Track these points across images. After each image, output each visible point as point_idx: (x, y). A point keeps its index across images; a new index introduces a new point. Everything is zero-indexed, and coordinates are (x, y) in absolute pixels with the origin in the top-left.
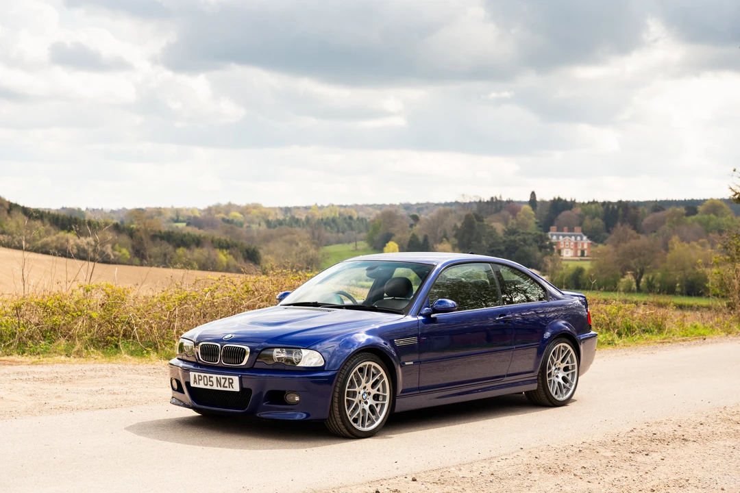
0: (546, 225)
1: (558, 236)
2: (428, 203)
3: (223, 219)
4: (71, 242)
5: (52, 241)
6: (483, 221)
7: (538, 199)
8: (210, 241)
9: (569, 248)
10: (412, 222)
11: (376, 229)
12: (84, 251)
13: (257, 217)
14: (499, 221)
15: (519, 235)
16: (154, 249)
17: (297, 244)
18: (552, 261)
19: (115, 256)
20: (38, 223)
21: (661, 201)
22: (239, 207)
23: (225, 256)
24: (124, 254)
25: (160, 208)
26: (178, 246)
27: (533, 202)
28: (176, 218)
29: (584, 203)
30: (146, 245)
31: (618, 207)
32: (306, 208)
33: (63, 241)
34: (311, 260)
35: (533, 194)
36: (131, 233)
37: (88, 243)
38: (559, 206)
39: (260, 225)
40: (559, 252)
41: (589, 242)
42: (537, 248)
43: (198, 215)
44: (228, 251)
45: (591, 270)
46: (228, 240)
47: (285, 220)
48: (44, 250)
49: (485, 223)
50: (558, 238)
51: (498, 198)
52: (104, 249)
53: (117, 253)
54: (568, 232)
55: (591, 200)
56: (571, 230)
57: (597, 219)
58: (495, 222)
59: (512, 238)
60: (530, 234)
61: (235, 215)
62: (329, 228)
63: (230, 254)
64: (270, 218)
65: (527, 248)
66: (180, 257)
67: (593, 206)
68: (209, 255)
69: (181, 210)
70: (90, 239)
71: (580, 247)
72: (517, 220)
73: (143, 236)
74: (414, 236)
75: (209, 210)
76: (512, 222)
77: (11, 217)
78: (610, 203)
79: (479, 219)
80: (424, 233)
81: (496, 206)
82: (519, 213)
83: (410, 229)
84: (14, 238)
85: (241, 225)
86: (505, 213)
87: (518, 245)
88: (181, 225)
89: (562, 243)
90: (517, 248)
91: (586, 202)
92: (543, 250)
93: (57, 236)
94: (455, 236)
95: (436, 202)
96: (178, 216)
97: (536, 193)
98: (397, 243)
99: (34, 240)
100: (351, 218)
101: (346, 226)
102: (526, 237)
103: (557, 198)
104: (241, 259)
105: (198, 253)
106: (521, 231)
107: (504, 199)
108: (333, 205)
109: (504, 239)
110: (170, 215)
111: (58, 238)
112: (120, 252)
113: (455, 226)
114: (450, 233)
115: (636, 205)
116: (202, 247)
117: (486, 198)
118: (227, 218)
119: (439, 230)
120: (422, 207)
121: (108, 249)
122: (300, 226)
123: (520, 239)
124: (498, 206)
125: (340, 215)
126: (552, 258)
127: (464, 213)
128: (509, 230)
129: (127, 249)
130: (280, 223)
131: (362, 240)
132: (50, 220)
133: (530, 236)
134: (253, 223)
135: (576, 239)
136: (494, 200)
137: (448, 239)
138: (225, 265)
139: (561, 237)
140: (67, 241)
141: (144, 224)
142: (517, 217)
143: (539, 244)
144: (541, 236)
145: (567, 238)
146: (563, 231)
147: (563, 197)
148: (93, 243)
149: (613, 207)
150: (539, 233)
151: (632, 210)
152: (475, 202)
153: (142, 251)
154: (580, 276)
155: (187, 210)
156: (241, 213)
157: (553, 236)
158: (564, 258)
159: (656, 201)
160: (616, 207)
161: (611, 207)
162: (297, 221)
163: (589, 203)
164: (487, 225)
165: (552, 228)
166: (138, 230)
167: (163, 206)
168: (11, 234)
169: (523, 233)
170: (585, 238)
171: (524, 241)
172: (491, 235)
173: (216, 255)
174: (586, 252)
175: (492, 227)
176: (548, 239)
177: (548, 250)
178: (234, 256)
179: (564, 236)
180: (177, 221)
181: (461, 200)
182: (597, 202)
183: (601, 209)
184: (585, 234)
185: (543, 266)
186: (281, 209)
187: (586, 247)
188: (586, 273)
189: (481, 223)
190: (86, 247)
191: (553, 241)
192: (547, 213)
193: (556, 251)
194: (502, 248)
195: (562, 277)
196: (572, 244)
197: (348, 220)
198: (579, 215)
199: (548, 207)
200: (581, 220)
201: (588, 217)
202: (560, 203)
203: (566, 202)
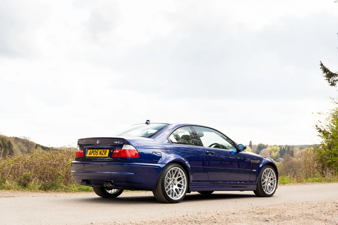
7: (253, 144)
21: (304, 146)
27: (250, 146)
29: (271, 146)
31: (286, 148)
35: (251, 142)
55: (275, 145)
57: (277, 152)
67: (275, 147)
77: (37, 150)
78: (282, 146)
103: (260, 144)
115: (293, 147)
147: (263, 143)
149: (283, 148)
151: (291, 148)
159: (302, 145)
160: (285, 147)
161: (282, 147)
182: (277, 145)
183: (278, 149)
192: (256, 150)
198: (269, 151)
199: (257, 147)
200: (271, 152)
201: (273, 151)
202: (262, 146)
203: (264, 145)
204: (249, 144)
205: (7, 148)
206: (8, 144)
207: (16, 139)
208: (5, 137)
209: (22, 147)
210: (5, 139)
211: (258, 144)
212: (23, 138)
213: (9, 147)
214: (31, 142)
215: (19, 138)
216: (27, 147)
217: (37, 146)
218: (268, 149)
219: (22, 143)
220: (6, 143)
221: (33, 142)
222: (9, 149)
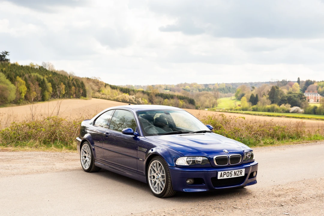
0: (304, 90)
1: (308, 94)
2: (259, 82)
3: (183, 89)
4: (127, 97)
5: (120, 97)
6: (279, 89)
7: (301, 80)
8: (176, 97)
9: (313, 99)
10: (252, 89)
11: (238, 92)
12: (131, 100)
13: (195, 88)
14: (285, 89)
15: (293, 94)
16: (156, 100)
17: (209, 98)
18: (305, 104)
19: (142, 102)
20: (115, 91)
22: (189, 84)
23: (182, 102)
24: (146, 102)
25: (160, 85)
26: (165, 99)
27: (299, 82)
28: (166, 88)
29: (318, 82)
30: (153, 98)
32: (213, 84)
33: (124, 97)
34: (214, 103)
36: (148, 94)
37: (133, 98)
38: (309, 83)
39: (196, 91)
40: (309, 101)
41: (320, 96)
42: (299, 99)
43: (174, 87)
44: (183, 100)
45: (320, 107)
46: (183, 96)
47: (205, 89)
48: (117, 100)
49: (280, 89)
50: (308, 95)
51: (285, 80)
52: (138, 100)
53: (143, 101)
54: (312, 92)
55: (322, 81)
56: (313, 91)
58: (283, 89)
59: (290, 95)
60: (297, 93)
61: (187, 87)
62: (221, 92)
63: (184, 101)
64: (200, 88)
65: (295, 99)
66: (166, 102)
67: (322, 83)
68: (176, 102)
69: (168, 85)
70: (134, 96)
71: (317, 98)
72: (292, 88)
73: (153, 95)
74: (252, 95)
75: (178, 86)
76: (291, 89)
77: (106, 89)
79: (277, 88)
80: (256, 93)
81: (284, 83)
82: (293, 86)
83: (251, 92)
84: (107, 96)
85: (189, 91)
86: (287, 85)
87: (292, 98)
88: (168, 91)
89: (310, 97)
90: (292, 99)
91: (320, 81)
92: (302, 99)
93: (122, 95)
94: (268, 94)
95: (262, 82)
96: (167, 88)
97: (300, 78)
98: (246, 97)
99: (114, 97)
100: (230, 88)
101: (228, 91)
102: (295, 95)
103: (308, 80)
104: (188, 103)
105: (172, 101)
106: (293, 92)
107: (287, 81)
108: (223, 83)
109: (287, 95)
110: (163, 87)
111: (122, 96)
112: (144, 101)
113: (268, 91)
114: (267, 93)
116: (174, 99)
117: (281, 80)
118: (184, 88)
119: (262, 92)
120: (256, 84)
121: (140, 100)
122: (211, 91)
123: (293, 96)
124: (285, 83)
125: (226, 87)
126: (305, 102)
127: (271, 86)
128: (289, 92)
129: (147, 100)
130: (204, 90)
131: (234, 96)
132: (119, 89)
133: (297, 94)
134: (194, 90)
135: (315, 95)
136: (284, 81)
137: (265, 96)
138: (182, 105)
139: (309, 95)
140: (125, 97)
141: (153, 91)
142: (293, 87)
143: (301, 97)
144: (301, 94)
145: (312, 95)
146: (310, 92)
147: (310, 80)
148: (135, 98)
150: (301, 93)
152: (277, 82)
153: (152, 101)
154: (316, 110)
155: (170, 85)
156: (190, 86)
157: (306, 95)
158: (310, 103)
162: (210, 89)
163: (321, 81)
164: (280, 90)
165: (306, 91)
166: (151, 93)
167: (161, 84)
168: (105, 95)
169: (294, 93)
170: (319, 95)
171: (295, 96)
172: (282, 94)
173: (179, 102)
174: (319, 101)
175: (282, 91)
176: (304, 95)
177: (304, 99)
178: (185, 102)
179: (310, 94)
180: (166, 89)
181: (271, 81)
184: (319, 93)
185: (301, 106)
186: (204, 85)
187: (319, 98)
188: (318, 109)
189: (278, 90)
190: (132, 99)
191: (306, 96)
192: (304, 85)
193: (307, 100)
194: (286, 99)
195: (309, 110)
196: (314, 97)
197: (229, 89)
198: (317, 86)
199: (304, 83)
200: (317, 88)
201: (320, 87)
202: (309, 82)
203: (311, 81)
204: (297, 80)
205: (80, 88)
206: (81, 84)
207: (88, 80)
208: (79, 78)
209: (94, 86)
210: (78, 80)
211: (306, 80)
212: (94, 79)
213: (82, 87)
214: (101, 82)
215: (91, 79)
216: (97, 86)
217: (106, 85)
218: (316, 84)
219: (93, 83)
220: (80, 83)
221: (102, 82)
222: (82, 88)
